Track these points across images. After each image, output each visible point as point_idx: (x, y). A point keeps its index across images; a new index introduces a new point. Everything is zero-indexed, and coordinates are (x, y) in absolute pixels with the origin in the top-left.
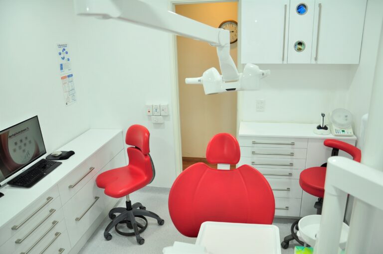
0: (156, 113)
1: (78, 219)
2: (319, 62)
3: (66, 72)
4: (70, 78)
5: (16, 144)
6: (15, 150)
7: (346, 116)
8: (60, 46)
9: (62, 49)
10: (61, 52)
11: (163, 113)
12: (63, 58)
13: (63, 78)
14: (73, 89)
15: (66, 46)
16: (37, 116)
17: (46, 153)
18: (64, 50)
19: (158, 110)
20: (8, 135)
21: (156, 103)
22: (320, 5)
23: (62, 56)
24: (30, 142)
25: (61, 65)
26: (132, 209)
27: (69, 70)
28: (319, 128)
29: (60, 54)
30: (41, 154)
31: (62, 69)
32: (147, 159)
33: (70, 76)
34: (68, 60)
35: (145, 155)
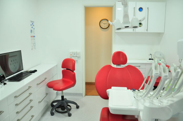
0: (74, 55)
1: (39, 102)
2: (148, 31)
3: (33, 35)
4: (34, 37)
5: (12, 61)
6: (11, 64)
7: (161, 54)
8: (31, 22)
9: (32, 23)
10: (32, 24)
11: (78, 56)
12: (32, 27)
13: (32, 37)
14: (35, 43)
15: (33, 22)
16: (21, 51)
17: (23, 70)
18: (33, 24)
19: (76, 54)
20: (9, 56)
21: (75, 51)
22: (148, 8)
23: (32, 26)
24: (17, 62)
25: (31, 30)
26: (64, 100)
27: (34, 34)
28: (150, 59)
29: (31, 25)
30: (21, 70)
31: (31, 32)
32: (74, 73)
33: (34, 36)
34: (34, 29)
35: (73, 71)
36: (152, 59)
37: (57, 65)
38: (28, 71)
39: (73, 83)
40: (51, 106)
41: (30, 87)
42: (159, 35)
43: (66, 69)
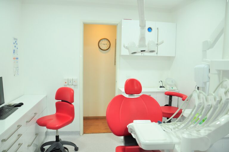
0: (70, 83)
2: (159, 55)
3: (16, 56)
4: (17, 60)
7: (172, 81)
8: (15, 39)
9: (15, 41)
10: (15, 42)
11: (74, 84)
12: (15, 47)
13: (14, 58)
14: (18, 67)
15: (17, 39)
16: (2, 77)
17: (4, 103)
18: (16, 42)
19: (71, 82)
21: (70, 78)
22: (158, 29)
23: (15, 45)
25: (14, 50)
26: (59, 141)
28: (161, 87)
29: (14, 43)
30: (2, 103)
31: (14, 53)
32: (72, 106)
33: (17, 58)
34: (17, 48)
35: (70, 103)
36: (163, 87)
37: (46, 96)
38: (10, 104)
39: (71, 118)
40: (41, 150)
41: (19, 126)
42: (170, 59)
43: (61, 101)
